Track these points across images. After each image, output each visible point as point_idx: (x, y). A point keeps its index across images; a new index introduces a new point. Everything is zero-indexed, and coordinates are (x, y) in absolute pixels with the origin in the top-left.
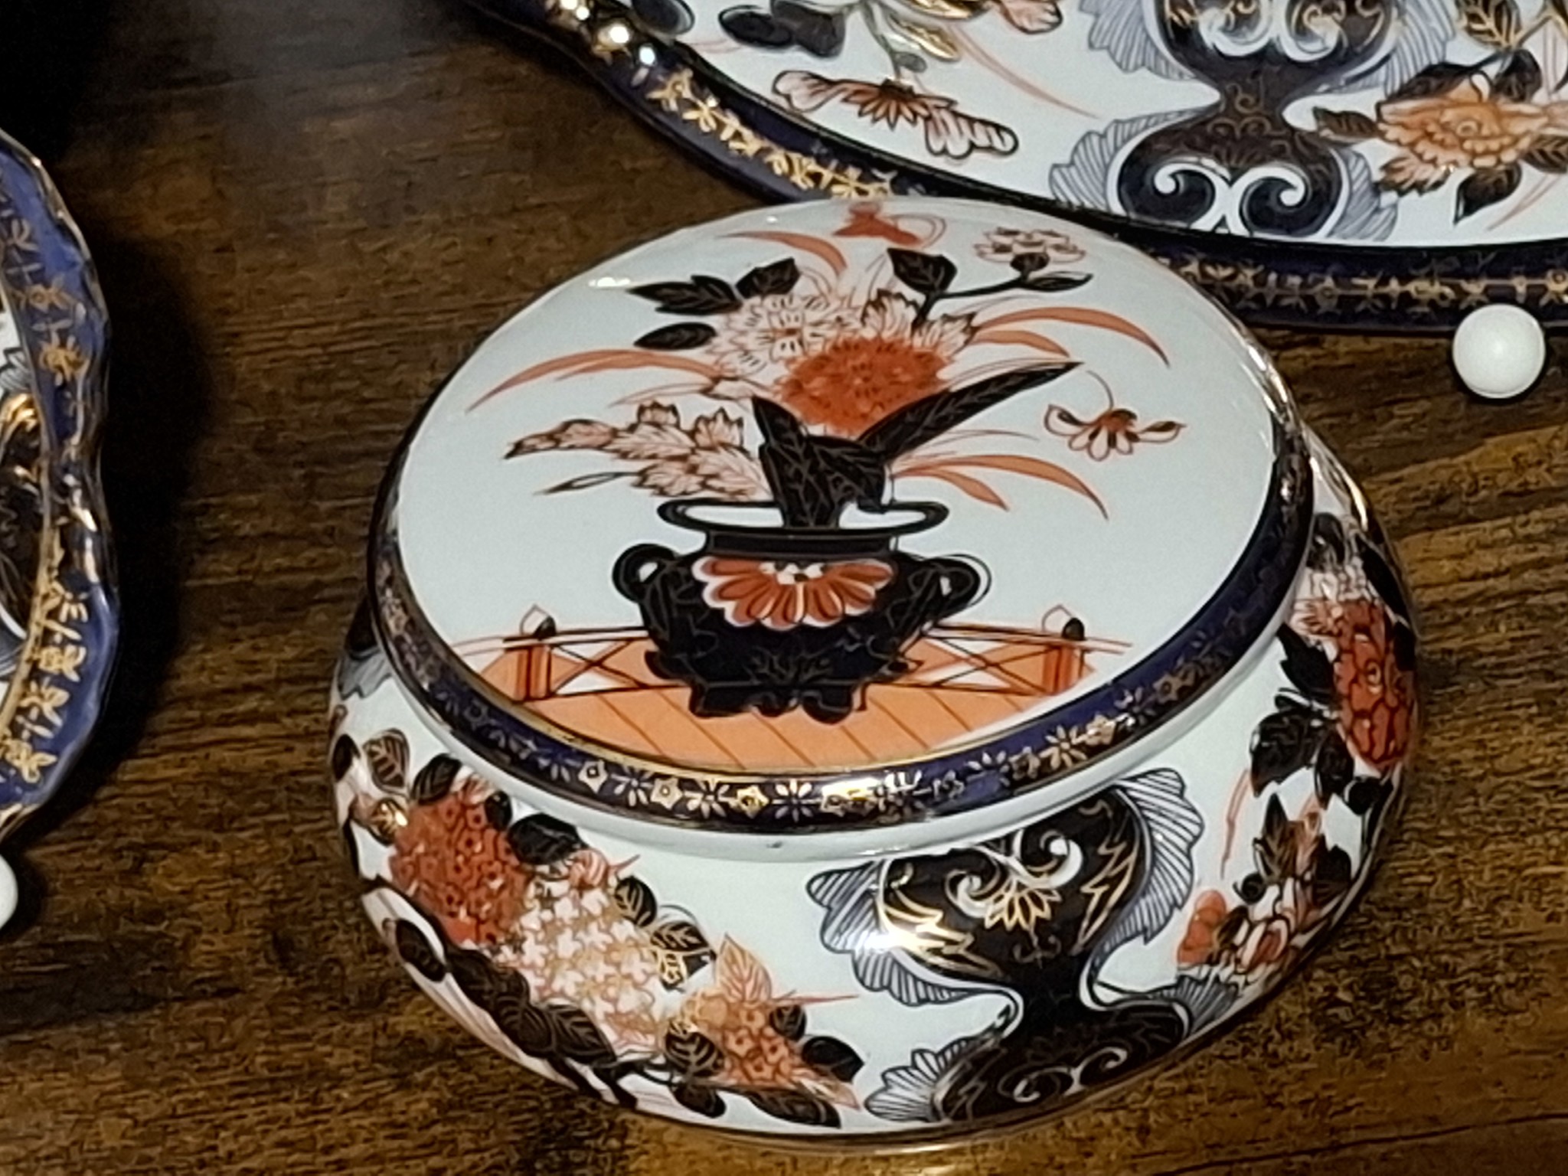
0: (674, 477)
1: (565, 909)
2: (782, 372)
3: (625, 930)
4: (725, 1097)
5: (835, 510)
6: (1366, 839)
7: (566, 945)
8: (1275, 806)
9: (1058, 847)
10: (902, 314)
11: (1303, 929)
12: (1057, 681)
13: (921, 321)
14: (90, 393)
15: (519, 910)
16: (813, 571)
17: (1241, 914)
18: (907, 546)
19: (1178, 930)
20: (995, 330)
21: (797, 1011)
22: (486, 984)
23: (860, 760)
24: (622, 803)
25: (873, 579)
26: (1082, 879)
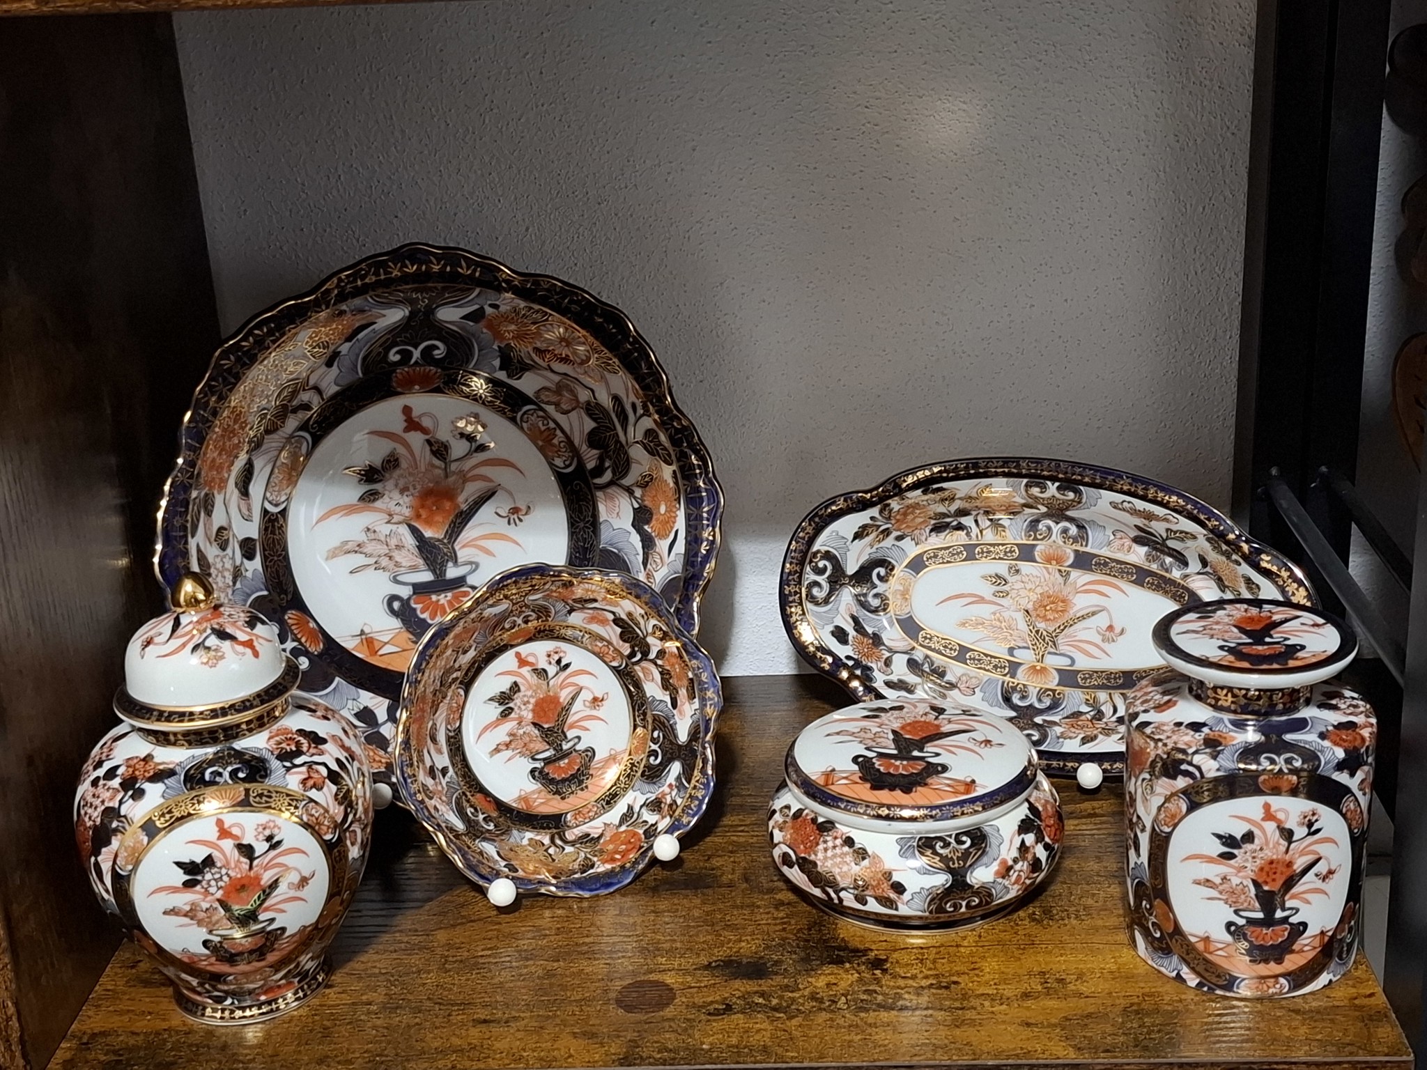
0: (871, 743)
1: (830, 844)
2: (899, 725)
3: (846, 849)
4: (868, 898)
5: (911, 751)
6: (1047, 860)
7: (829, 853)
8: (1023, 842)
9: (964, 838)
10: (931, 718)
11: (1027, 878)
12: (967, 792)
13: (937, 718)
14: (716, 721)
15: (817, 844)
16: (905, 763)
17: (1011, 868)
18: (930, 760)
19: (995, 866)
20: (956, 722)
21: (890, 873)
22: (806, 866)
23: (914, 804)
24: (849, 811)
25: (920, 766)
26: (970, 847)
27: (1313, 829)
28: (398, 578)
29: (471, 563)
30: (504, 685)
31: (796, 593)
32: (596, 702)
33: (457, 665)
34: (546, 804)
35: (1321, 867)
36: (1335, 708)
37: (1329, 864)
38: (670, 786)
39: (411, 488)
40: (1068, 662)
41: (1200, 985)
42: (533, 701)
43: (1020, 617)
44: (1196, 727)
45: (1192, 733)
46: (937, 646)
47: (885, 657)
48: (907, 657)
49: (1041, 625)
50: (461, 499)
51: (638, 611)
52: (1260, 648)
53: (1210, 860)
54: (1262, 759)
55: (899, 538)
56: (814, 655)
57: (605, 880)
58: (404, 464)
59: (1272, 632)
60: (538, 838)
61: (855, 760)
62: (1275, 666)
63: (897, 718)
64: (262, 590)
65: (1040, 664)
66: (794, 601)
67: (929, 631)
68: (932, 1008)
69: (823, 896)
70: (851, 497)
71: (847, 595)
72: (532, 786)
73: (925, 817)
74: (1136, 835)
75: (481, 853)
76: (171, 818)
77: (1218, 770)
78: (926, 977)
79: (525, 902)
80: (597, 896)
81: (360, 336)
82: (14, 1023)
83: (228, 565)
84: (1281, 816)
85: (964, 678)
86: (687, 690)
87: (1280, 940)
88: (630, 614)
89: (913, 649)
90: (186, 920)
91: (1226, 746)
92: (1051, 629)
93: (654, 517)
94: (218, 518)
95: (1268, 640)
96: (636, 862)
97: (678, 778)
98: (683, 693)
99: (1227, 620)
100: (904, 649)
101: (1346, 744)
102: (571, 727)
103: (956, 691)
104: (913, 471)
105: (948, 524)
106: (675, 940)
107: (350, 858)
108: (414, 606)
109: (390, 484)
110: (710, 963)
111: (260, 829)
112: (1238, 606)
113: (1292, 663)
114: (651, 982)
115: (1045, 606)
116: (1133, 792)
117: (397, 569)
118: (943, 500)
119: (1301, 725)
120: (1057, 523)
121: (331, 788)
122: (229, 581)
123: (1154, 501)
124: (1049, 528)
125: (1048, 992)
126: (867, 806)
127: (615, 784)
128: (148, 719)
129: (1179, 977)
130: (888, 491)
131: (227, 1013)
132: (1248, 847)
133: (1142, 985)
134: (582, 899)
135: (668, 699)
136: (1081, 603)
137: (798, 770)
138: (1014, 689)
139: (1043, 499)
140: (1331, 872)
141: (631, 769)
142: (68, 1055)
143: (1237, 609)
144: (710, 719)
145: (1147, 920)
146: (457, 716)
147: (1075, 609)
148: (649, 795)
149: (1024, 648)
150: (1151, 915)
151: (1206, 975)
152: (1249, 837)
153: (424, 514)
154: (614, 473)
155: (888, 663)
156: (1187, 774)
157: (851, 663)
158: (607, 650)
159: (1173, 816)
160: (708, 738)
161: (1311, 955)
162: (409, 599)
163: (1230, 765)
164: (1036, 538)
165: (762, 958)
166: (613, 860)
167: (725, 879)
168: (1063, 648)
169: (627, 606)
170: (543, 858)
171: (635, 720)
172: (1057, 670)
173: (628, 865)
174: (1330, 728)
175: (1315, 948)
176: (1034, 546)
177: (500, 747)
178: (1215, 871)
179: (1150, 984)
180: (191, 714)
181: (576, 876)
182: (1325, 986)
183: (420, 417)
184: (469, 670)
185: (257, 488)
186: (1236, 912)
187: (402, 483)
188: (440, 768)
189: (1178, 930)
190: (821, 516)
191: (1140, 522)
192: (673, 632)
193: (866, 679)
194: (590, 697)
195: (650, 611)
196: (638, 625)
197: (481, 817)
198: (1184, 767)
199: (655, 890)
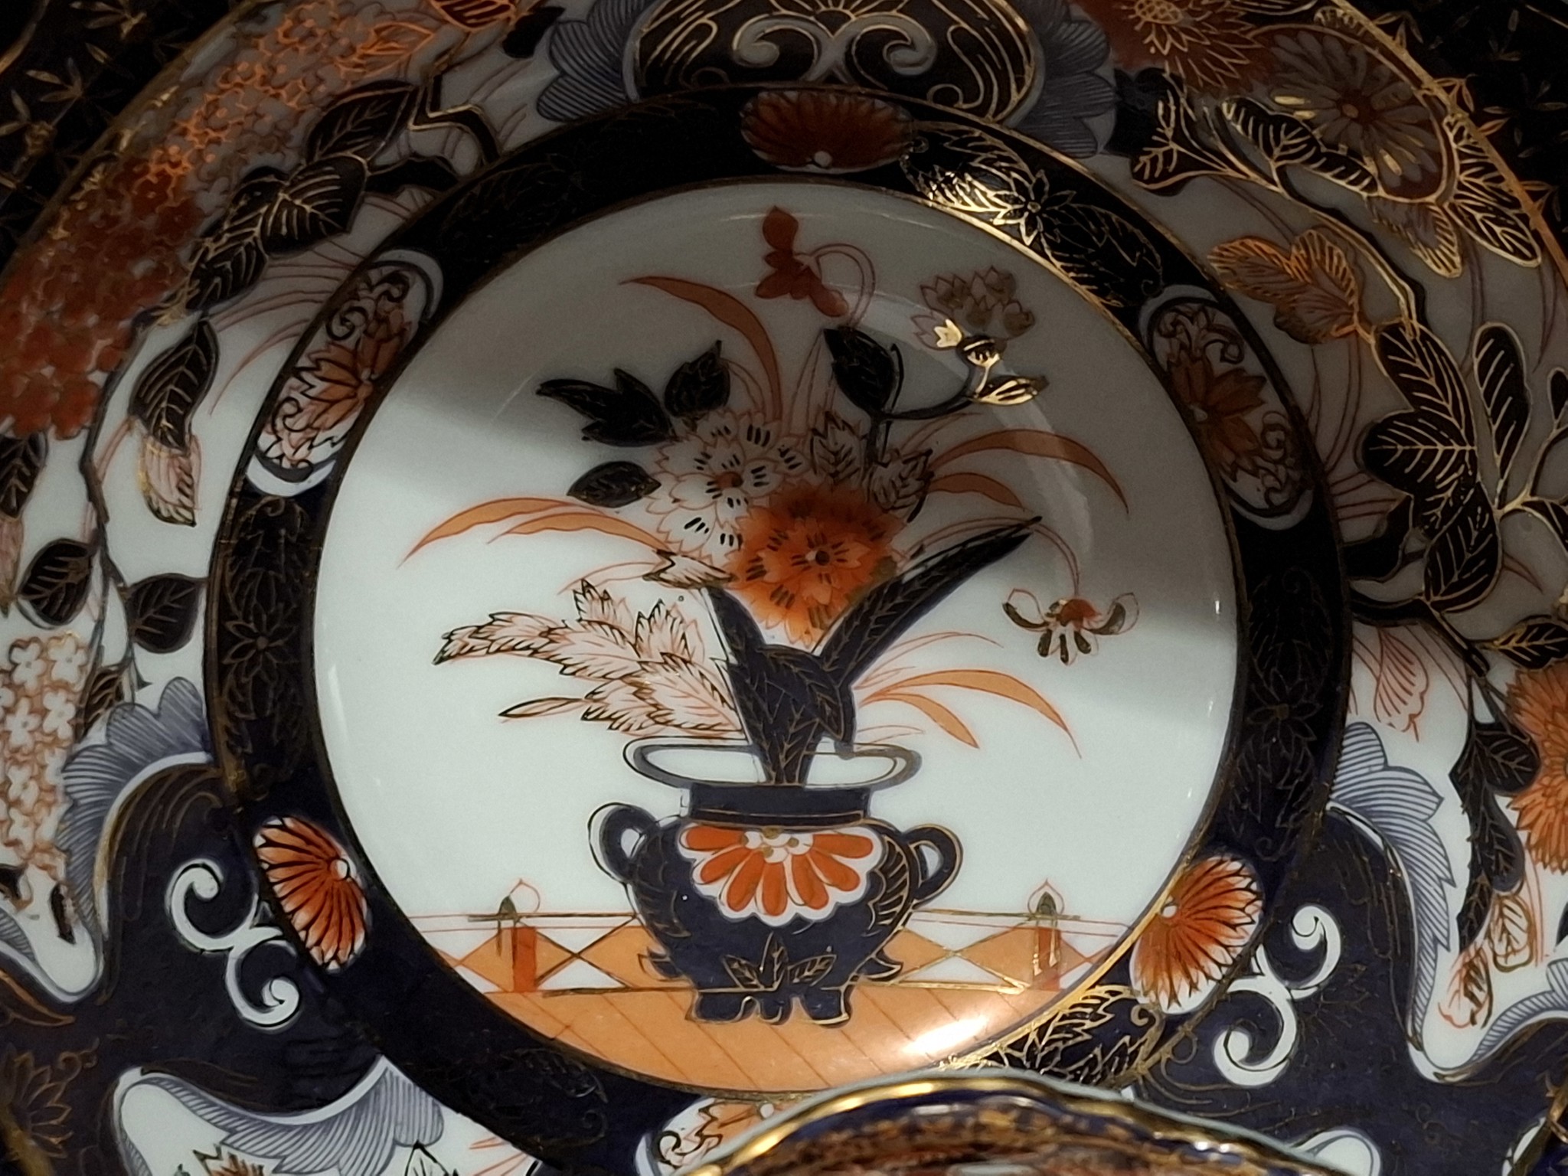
28: (653, 758)
29: (894, 752)
39: (749, 480)
50: (902, 542)
58: (739, 398)
64: (187, 748)
93: (1542, 778)
94: (49, 517)
108: (686, 854)
109: (682, 454)
117: (654, 729)
153: (774, 568)
162: (675, 829)
183: (818, 253)
185: (224, 419)
187: (721, 455)
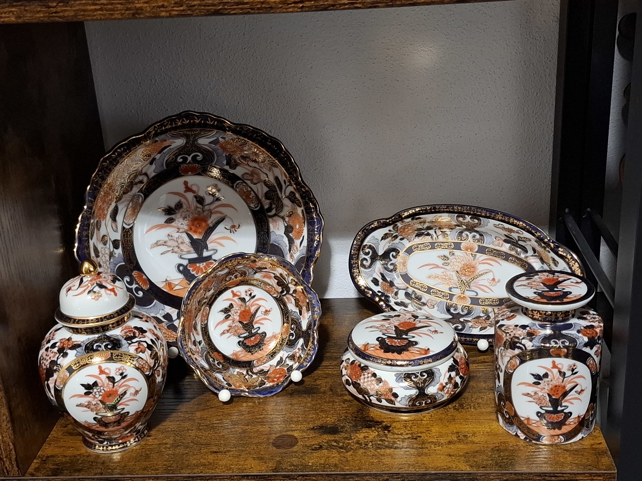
0: (385, 332)
1: (366, 376)
2: (398, 323)
3: (373, 378)
4: (382, 400)
5: (402, 336)
6: (461, 383)
7: (366, 380)
8: (450, 375)
9: (424, 374)
10: (412, 320)
11: (452, 391)
12: (426, 354)
13: (414, 320)
14: (318, 321)
15: (361, 376)
16: (399, 341)
17: (445, 386)
18: (410, 339)
19: (438, 386)
20: (423, 322)
21: (392, 389)
22: (356, 385)
23: (402, 359)
24: (374, 362)
25: (406, 342)
26: (427, 378)
27: (574, 372)
28: (182, 256)
29: (214, 250)
30: (226, 305)
31: (356, 263)
32: (267, 312)
33: (205, 297)
34: (245, 357)
35: (578, 388)
36: (585, 319)
37: (581, 387)
38: (299, 349)
39: (188, 217)
40: (475, 294)
41: (526, 438)
42: (239, 312)
43: (454, 274)
44: (524, 327)
45: (522, 330)
46: (418, 287)
47: (395, 291)
48: (405, 291)
49: (464, 278)
50: (210, 222)
51: (285, 273)
52: (552, 293)
53: (529, 385)
54: (552, 342)
55: (401, 239)
56: (364, 290)
57: (270, 390)
58: (184, 207)
59: (558, 286)
60: (241, 371)
61: (378, 339)
62: (558, 301)
63: (397, 320)
64: (122, 262)
65: (462, 295)
66: (355, 267)
67: (415, 280)
68: (408, 448)
69: (363, 398)
70: (380, 222)
71: (379, 265)
72: (239, 349)
73: (407, 365)
74: (498, 373)
75: (216, 378)
76: (79, 365)
77: (532, 346)
78: (407, 434)
79: (235, 399)
80: (266, 397)
81: (165, 151)
82: (13, 452)
83: (107, 252)
84: (559, 366)
85: (430, 301)
86: (306, 307)
87: (560, 419)
88: (281, 274)
89: (408, 288)
90: (86, 409)
91: (536, 336)
92: (468, 280)
93: (294, 230)
94: (103, 231)
95: (556, 289)
96: (283, 382)
97: (302, 346)
98: (304, 308)
99: (538, 280)
100: (404, 288)
101: (589, 335)
102: (256, 323)
103: (426, 306)
104: (407, 210)
105: (423, 233)
106: (299, 417)
107: (157, 381)
108: (189, 268)
109: (178, 215)
110: (314, 427)
111: (117, 370)
112: (544, 273)
113: (565, 300)
114: (288, 435)
115: (465, 270)
116: (497, 354)
117: (181, 252)
118: (421, 223)
119: (570, 326)
120: (471, 233)
121: (148, 352)
122: (108, 258)
123: (513, 224)
124: (467, 235)
125: (460, 441)
126: (382, 360)
127: (275, 348)
128: (69, 322)
129: (516, 435)
130: (397, 219)
131: (105, 448)
132: (546, 379)
133: (500, 438)
134: (260, 398)
135: (298, 311)
136: (481, 268)
137: (353, 343)
138: (451, 306)
139: (464, 223)
140: (582, 390)
141: (282, 341)
142: (37, 466)
143: (544, 275)
144: (316, 320)
145: (503, 410)
146: (206, 318)
147: (478, 271)
148: (289, 353)
149: (456, 288)
150: (505, 408)
151: (528, 434)
152: (546, 375)
153: (193, 228)
154: (276, 210)
155: (396, 294)
156: (519, 348)
157: (380, 294)
158: (271, 290)
159: (514, 366)
160: (315, 328)
161: (574, 426)
162: (187, 265)
163: (538, 344)
164: (461, 240)
165: (336, 425)
166: (274, 381)
167: (322, 390)
168: (473, 288)
169: (280, 271)
170: (243, 380)
171: (284, 320)
172: (470, 297)
173: (280, 384)
174: (582, 328)
175: (575, 423)
176: (461, 243)
177: (225, 332)
178: (531, 390)
179: (504, 438)
180: (88, 320)
181: (257, 388)
182: (580, 439)
183: (191, 186)
184: (211, 298)
185: (120, 218)
186: (541, 407)
187: (184, 214)
188: (198, 341)
189: (516, 415)
190: (367, 230)
191: (506, 233)
192: (300, 282)
193: (387, 301)
194: (264, 310)
195: (290, 273)
196: (285, 279)
197: (216, 362)
198: (518, 345)
199: (291, 394)
